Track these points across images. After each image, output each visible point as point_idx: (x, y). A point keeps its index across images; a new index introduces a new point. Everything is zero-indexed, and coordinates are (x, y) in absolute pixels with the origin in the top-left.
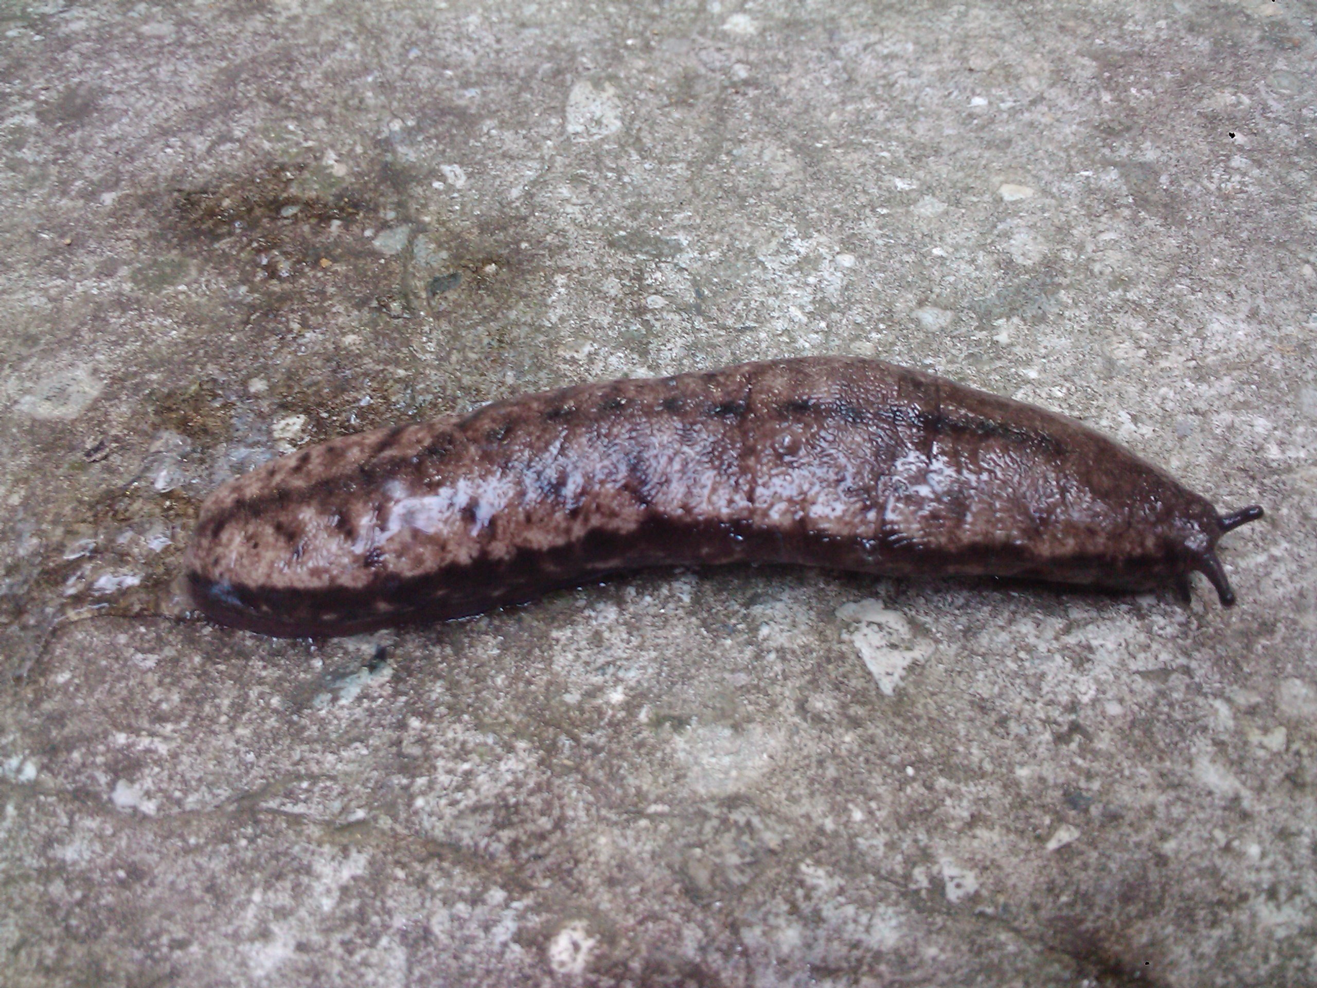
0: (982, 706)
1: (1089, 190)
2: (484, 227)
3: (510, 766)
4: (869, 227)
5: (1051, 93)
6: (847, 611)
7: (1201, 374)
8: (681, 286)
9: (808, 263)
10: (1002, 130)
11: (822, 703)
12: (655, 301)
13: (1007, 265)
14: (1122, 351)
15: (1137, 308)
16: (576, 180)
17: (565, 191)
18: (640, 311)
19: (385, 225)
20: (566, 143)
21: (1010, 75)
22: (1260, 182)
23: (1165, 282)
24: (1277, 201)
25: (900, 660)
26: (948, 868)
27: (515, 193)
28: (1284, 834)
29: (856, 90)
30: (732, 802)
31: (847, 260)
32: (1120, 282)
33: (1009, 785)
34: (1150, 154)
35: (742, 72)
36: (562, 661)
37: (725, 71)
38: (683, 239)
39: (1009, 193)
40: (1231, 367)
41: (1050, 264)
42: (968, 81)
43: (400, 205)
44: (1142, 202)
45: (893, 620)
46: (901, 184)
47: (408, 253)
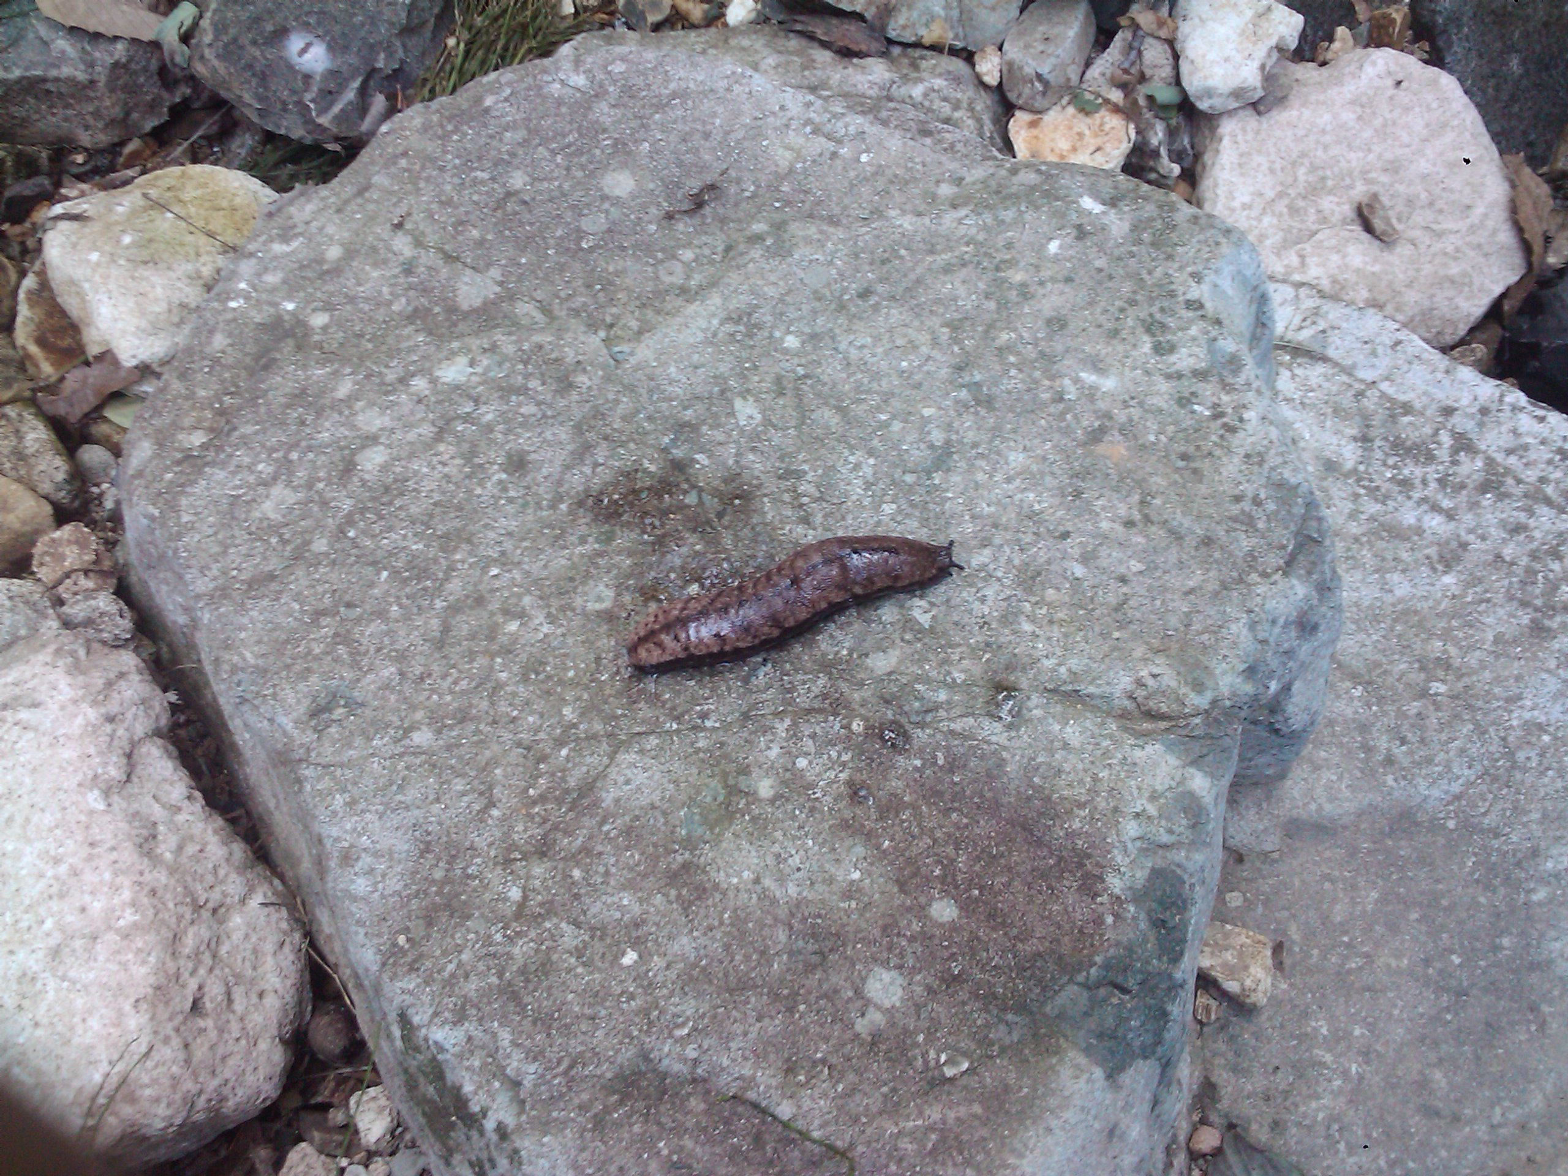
0: (956, 624)
1: (957, 402)
2: (726, 481)
3: (820, 682)
4: (876, 442)
5: (934, 353)
6: (908, 604)
7: (1009, 480)
8: (811, 489)
9: (857, 466)
10: (918, 377)
11: (908, 637)
12: (805, 500)
13: (932, 446)
14: (980, 477)
15: (981, 456)
16: (753, 449)
17: (751, 457)
18: (801, 505)
19: (685, 492)
20: (742, 431)
21: (914, 346)
22: (1023, 381)
23: (991, 441)
24: (1029, 390)
25: (929, 616)
26: (956, 675)
27: (731, 462)
28: (1049, 639)
29: (853, 369)
30: (890, 673)
31: (872, 461)
32: (975, 445)
33: (969, 645)
34: (978, 377)
35: (801, 371)
36: (823, 646)
37: (794, 371)
38: (806, 467)
39: (927, 412)
40: (1019, 474)
41: (948, 443)
42: (897, 353)
43: (687, 480)
44: (978, 402)
45: (922, 603)
46: (883, 417)
47: (701, 502)
